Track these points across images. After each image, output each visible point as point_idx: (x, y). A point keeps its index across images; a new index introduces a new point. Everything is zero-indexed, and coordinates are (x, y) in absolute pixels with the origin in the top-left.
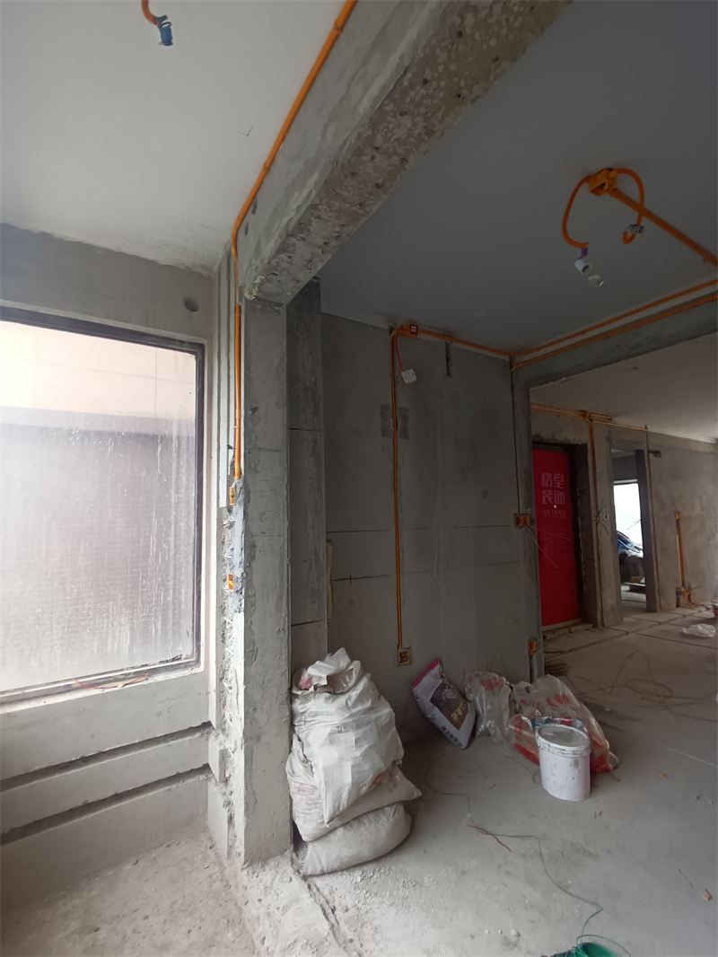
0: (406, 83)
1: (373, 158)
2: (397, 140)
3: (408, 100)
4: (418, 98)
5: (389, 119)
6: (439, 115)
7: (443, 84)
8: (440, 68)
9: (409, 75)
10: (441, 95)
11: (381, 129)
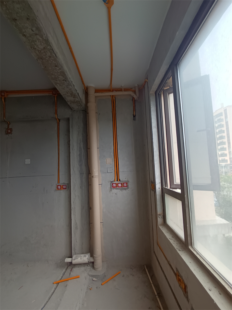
0: (53, 54)
1: (33, 31)
2: (36, 41)
3: (48, 51)
4: (47, 53)
5: (45, 45)
6: (38, 53)
7: (47, 59)
8: (51, 60)
9: (54, 56)
10: (44, 57)
11: (43, 41)
